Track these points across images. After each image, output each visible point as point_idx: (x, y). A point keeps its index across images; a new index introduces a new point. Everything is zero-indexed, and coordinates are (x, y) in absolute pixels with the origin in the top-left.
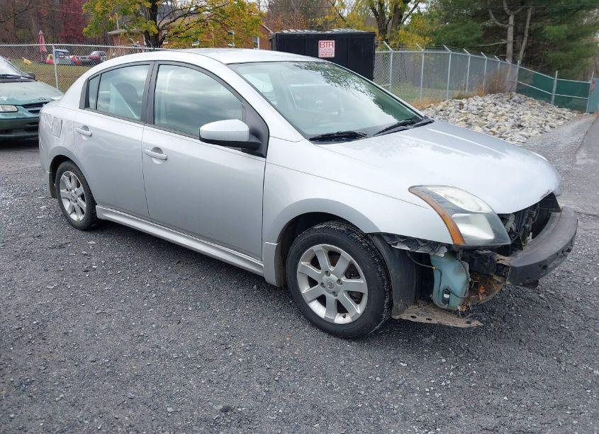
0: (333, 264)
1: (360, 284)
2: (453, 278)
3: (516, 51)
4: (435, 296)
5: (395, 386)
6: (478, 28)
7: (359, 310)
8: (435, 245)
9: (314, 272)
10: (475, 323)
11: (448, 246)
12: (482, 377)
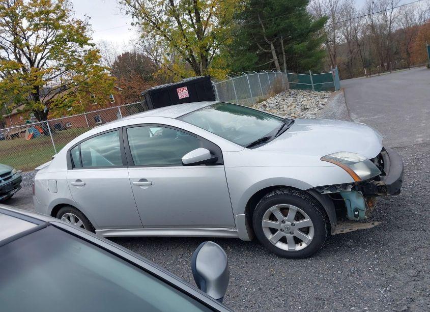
0: (285, 215)
1: (307, 221)
2: (357, 201)
3: (281, 64)
4: (350, 215)
5: (352, 273)
6: (254, 56)
7: (310, 237)
8: (345, 186)
9: (273, 224)
10: (376, 223)
11: (353, 184)
12: (392, 252)
